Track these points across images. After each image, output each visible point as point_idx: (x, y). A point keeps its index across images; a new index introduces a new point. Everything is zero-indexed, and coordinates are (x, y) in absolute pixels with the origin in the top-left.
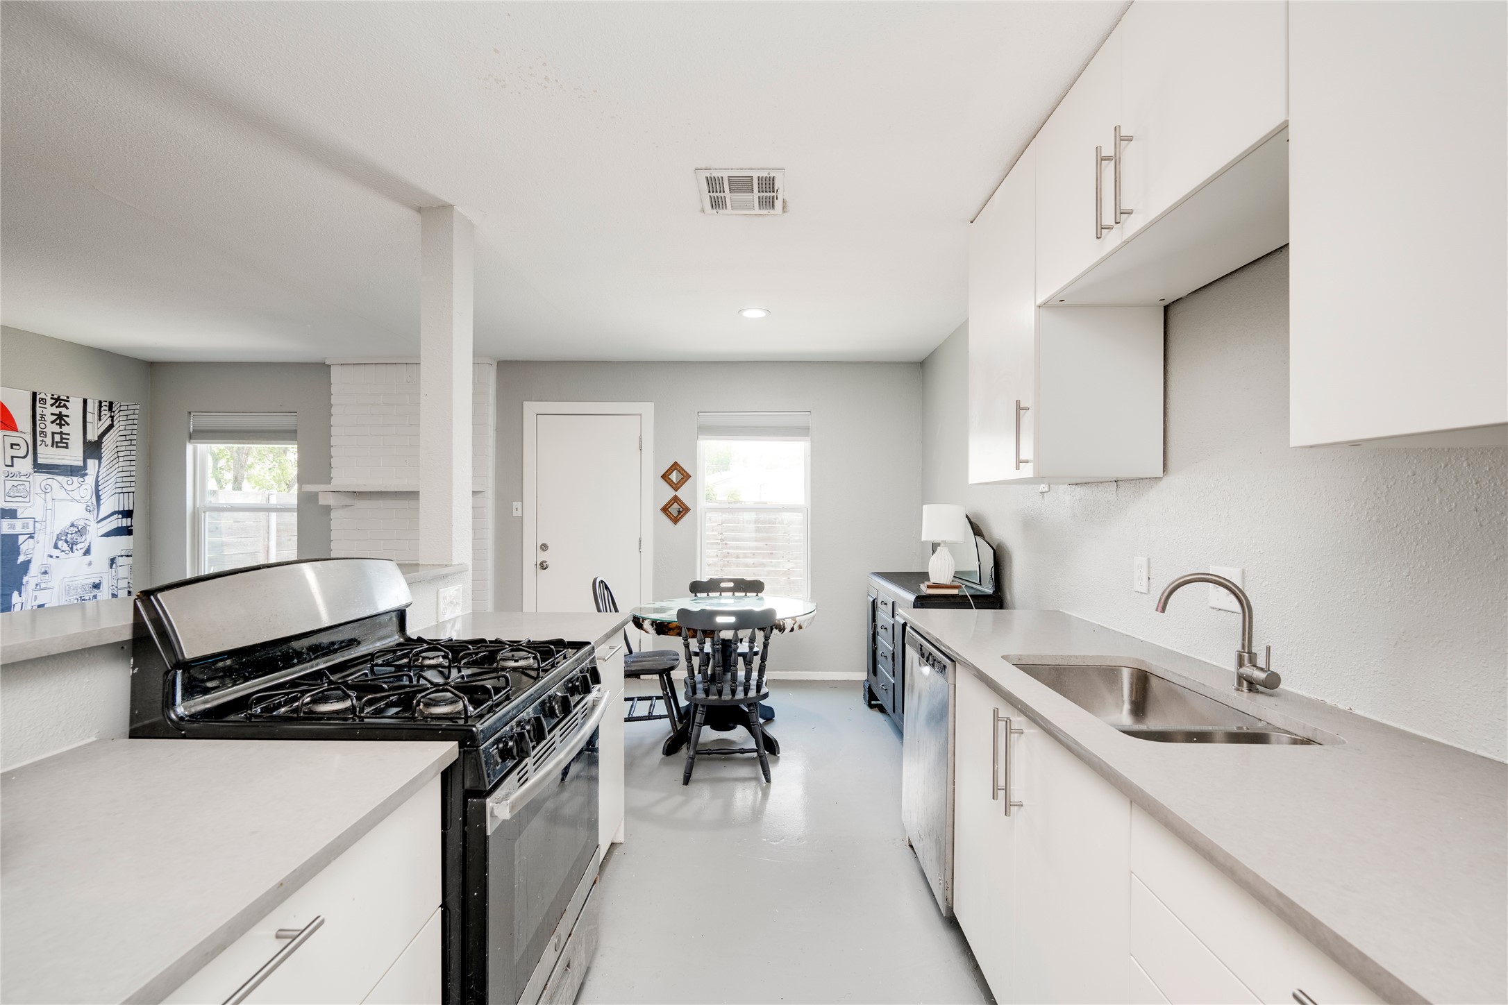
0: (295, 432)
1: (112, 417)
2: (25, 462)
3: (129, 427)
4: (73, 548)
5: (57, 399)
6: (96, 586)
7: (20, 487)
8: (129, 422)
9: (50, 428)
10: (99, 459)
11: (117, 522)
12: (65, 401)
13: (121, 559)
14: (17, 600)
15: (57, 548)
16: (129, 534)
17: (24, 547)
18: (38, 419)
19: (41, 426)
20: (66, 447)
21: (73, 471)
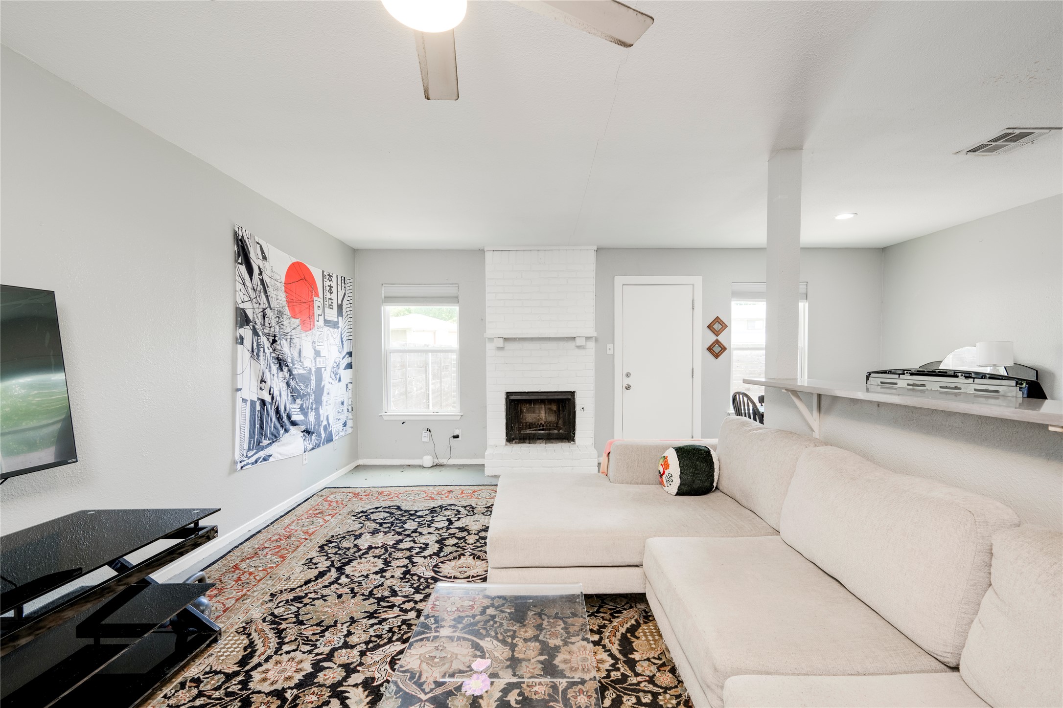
0: (457, 297)
1: (345, 287)
2: (321, 318)
3: (350, 295)
4: (336, 377)
5: (329, 275)
6: (343, 403)
7: (321, 336)
8: (350, 291)
9: (328, 295)
10: (342, 316)
11: (347, 360)
12: (332, 277)
13: (350, 385)
14: (321, 412)
15: (331, 377)
16: (352, 368)
17: (324, 376)
18: (325, 289)
19: (325, 294)
20: (332, 309)
21: (335, 325)
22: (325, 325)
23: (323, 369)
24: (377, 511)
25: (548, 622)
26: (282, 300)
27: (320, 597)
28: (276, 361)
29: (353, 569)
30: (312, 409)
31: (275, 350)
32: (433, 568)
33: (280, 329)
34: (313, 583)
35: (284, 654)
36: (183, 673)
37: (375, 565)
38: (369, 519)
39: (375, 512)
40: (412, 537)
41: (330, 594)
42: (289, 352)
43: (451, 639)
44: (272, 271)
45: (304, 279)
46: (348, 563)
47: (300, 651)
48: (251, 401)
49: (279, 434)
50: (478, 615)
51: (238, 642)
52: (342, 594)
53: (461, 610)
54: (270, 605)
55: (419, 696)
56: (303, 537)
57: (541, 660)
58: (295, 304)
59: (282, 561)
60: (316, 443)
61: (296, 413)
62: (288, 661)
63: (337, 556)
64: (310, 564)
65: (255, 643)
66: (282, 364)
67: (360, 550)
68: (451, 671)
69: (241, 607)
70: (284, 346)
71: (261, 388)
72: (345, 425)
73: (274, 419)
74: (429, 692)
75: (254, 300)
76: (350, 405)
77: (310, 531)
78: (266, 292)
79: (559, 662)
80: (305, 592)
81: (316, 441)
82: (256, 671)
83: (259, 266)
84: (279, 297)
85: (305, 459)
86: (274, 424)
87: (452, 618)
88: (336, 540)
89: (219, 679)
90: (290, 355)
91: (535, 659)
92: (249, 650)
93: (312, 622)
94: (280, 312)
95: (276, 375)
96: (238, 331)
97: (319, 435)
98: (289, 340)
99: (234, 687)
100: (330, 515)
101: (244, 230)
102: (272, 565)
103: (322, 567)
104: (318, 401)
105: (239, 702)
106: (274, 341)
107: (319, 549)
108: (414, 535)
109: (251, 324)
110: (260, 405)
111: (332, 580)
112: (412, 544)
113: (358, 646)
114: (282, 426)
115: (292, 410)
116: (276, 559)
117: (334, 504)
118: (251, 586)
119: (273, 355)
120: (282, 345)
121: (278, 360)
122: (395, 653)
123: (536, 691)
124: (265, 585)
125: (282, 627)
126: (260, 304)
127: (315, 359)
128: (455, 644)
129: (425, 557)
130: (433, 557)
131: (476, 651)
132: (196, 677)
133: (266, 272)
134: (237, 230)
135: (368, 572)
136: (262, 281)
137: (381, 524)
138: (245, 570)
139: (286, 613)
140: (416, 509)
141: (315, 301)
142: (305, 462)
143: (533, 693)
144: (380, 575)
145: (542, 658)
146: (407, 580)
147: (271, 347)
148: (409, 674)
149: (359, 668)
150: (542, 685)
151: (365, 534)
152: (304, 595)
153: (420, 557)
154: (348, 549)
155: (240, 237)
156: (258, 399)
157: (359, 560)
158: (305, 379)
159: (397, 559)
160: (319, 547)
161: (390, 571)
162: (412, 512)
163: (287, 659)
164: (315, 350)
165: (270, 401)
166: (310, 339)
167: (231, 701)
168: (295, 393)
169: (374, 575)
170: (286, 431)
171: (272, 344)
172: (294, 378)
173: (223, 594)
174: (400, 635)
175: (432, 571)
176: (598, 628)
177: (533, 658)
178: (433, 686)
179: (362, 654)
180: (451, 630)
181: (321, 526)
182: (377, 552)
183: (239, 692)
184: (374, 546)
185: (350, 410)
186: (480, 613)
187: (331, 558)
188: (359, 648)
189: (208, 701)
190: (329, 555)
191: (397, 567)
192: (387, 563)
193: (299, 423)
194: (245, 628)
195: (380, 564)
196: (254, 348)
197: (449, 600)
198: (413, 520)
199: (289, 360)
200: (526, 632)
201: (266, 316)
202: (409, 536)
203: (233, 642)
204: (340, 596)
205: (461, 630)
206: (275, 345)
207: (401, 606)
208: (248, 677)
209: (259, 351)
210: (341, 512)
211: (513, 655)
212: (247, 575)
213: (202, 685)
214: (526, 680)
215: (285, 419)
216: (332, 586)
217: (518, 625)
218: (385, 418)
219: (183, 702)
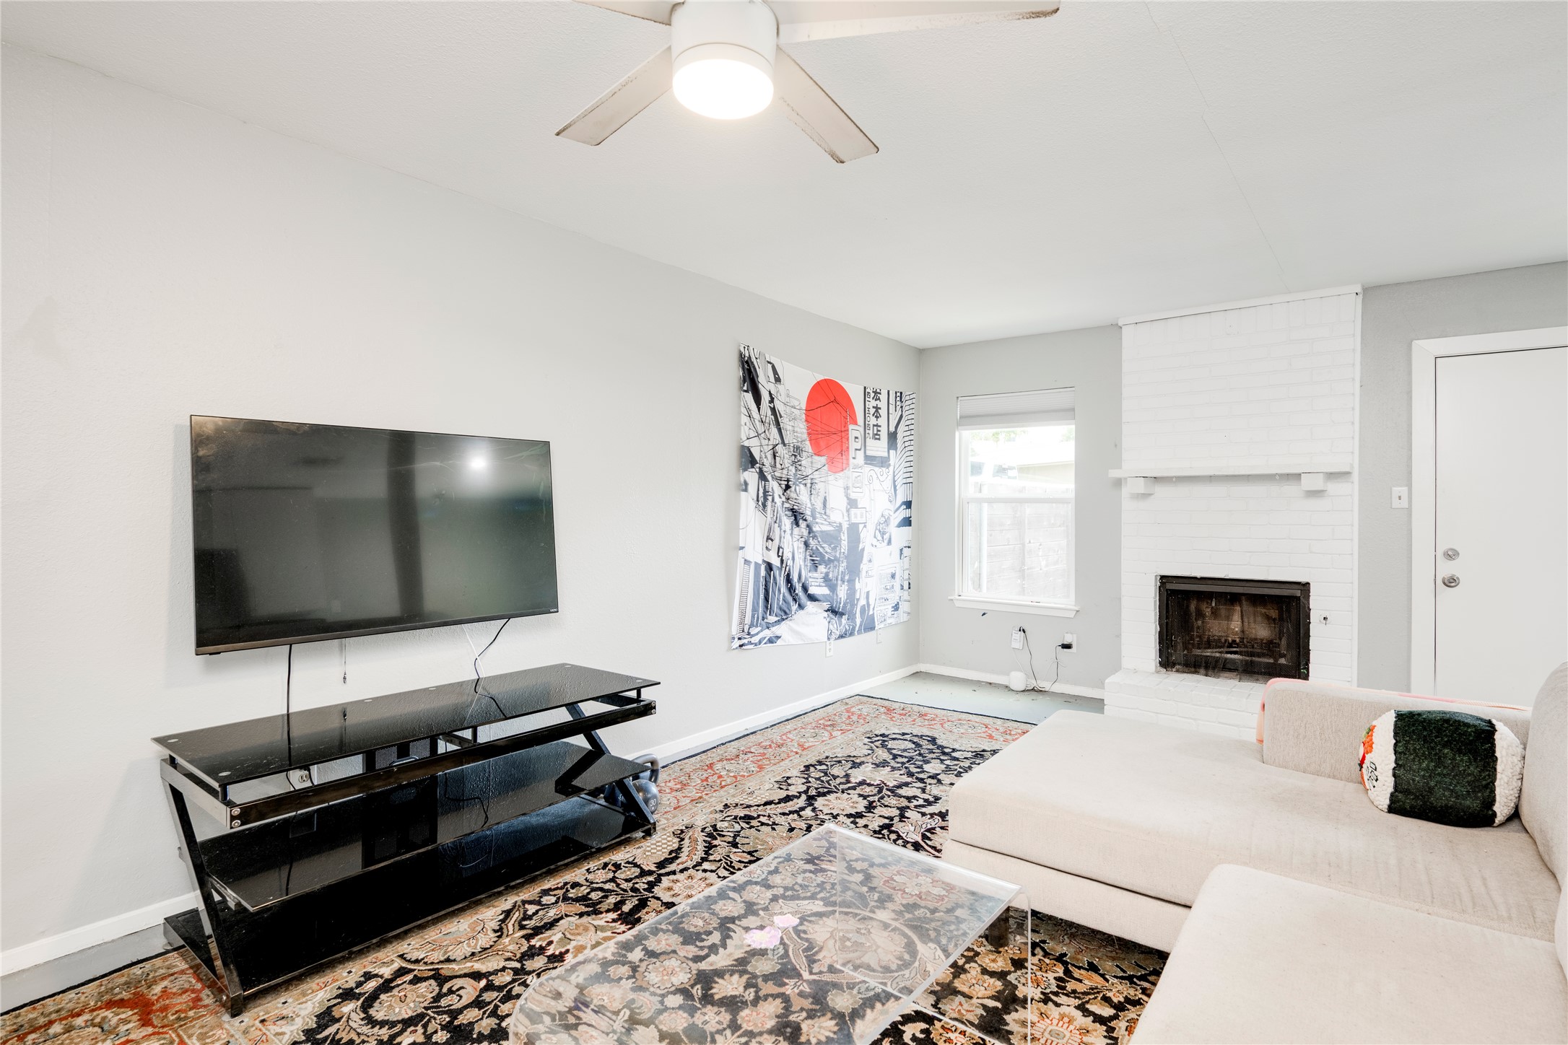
0: (1073, 410)
1: (902, 407)
2: (860, 455)
3: (910, 417)
4: (883, 538)
5: (875, 392)
6: (893, 576)
7: (859, 478)
8: (911, 412)
9: (873, 421)
10: (896, 449)
11: (903, 513)
12: (880, 394)
13: (906, 551)
14: (858, 586)
15: (875, 537)
16: (910, 525)
17: (862, 535)
18: (867, 412)
19: (868, 419)
20: (879, 439)
21: (883, 462)
22: (866, 464)
23: (861, 526)
24: (902, 738)
25: (1040, 960)
26: (801, 433)
27: (771, 823)
28: (789, 513)
29: (827, 803)
30: (843, 581)
31: (788, 499)
32: (926, 831)
33: (796, 470)
34: (773, 806)
35: (701, 871)
36: (611, 854)
37: (855, 805)
38: (883, 746)
39: (898, 739)
40: (926, 783)
41: (783, 824)
42: (808, 501)
43: (886, 926)
44: (788, 396)
45: (835, 401)
46: (824, 794)
47: (717, 874)
48: (756, 563)
49: (790, 610)
50: (942, 911)
51: (669, 843)
52: (794, 828)
53: (923, 897)
54: (718, 816)
55: (802, 972)
56: (795, 750)
57: (988, 1005)
58: (820, 436)
59: (758, 772)
60: (846, 629)
61: (817, 584)
62: (700, 879)
63: (818, 782)
64: (784, 783)
65: (682, 850)
66: (799, 517)
67: (848, 782)
68: (858, 962)
69: (691, 809)
70: (801, 493)
71: (767, 548)
72: (896, 608)
73: (784, 589)
74: (816, 974)
75: (763, 435)
76: (906, 580)
77: (807, 745)
78: (778, 424)
79: (1014, 1020)
80: (760, 813)
81: (847, 627)
82: (667, 877)
83: (770, 392)
84: (797, 429)
85: (830, 649)
86: (784, 596)
87: (904, 902)
88: (828, 763)
89: (634, 872)
90: (809, 505)
91: (980, 1001)
92: (674, 855)
93: (746, 848)
94: (798, 448)
95: (789, 532)
96: (741, 475)
97: (852, 618)
98: (809, 485)
99: (642, 884)
100: (842, 730)
101: (751, 348)
102: (745, 774)
103: (793, 791)
104: (854, 571)
105: (637, 900)
106: (788, 487)
107: (803, 769)
108: (929, 781)
109: (758, 465)
110: (766, 570)
111: (796, 808)
112: (918, 792)
113: (775, 889)
114: (795, 600)
115: (810, 580)
116: (753, 768)
117: (855, 718)
118: (713, 790)
119: (787, 505)
120: (798, 492)
121: (793, 512)
122: (809, 913)
123: (950, 1039)
124: (726, 793)
125: (715, 842)
126: (769, 440)
127: (848, 511)
128: (886, 934)
129: (923, 814)
130: (936, 817)
131: (906, 954)
132: (618, 863)
133: (779, 398)
134: (743, 350)
135: (840, 812)
136: (773, 410)
137: (895, 757)
138: (717, 772)
139: (728, 830)
140: (957, 747)
141: (850, 430)
142: (828, 654)
143: (944, 1039)
144: (852, 819)
145: (992, 1003)
146: (881, 836)
147: (783, 494)
148: (807, 944)
149: (761, 912)
150: (965, 1035)
151: (867, 764)
152: (756, 816)
153: (918, 812)
154: (835, 777)
155: (746, 358)
156: (764, 561)
157: (839, 795)
158: (833, 539)
159: (886, 806)
160: (804, 766)
161: (868, 818)
162: (946, 750)
163: (700, 877)
164: (848, 499)
165: (779, 565)
166: (841, 483)
167: (632, 896)
168: (816, 557)
169: (846, 817)
170: (801, 607)
171: (785, 490)
172: (816, 536)
173: (684, 791)
174: (828, 895)
175: (920, 835)
176: (1122, 1000)
177: (978, 998)
178: (825, 970)
179: (775, 899)
180: (893, 915)
181: (823, 741)
182: (867, 790)
183: (642, 891)
184: (868, 782)
185: (906, 586)
186: (945, 910)
187: (810, 782)
188: (775, 891)
189: (616, 889)
190: (810, 779)
191: (880, 816)
192: (870, 807)
193: (819, 598)
194: (682, 831)
195: (861, 806)
196: (760, 497)
197: (917, 878)
198: (942, 761)
199: (808, 512)
200: (994, 961)
201: (777, 455)
202: (922, 780)
203: (665, 841)
204: (791, 830)
205: (906, 921)
206: (788, 492)
207: (851, 863)
208: (658, 880)
209: (766, 499)
210: (857, 729)
211: (951, 982)
212: (715, 777)
213: (619, 872)
214: (945, 1019)
215: (799, 590)
216: (791, 815)
217: (990, 947)
218: (958, 604)
219: (597, 881)
